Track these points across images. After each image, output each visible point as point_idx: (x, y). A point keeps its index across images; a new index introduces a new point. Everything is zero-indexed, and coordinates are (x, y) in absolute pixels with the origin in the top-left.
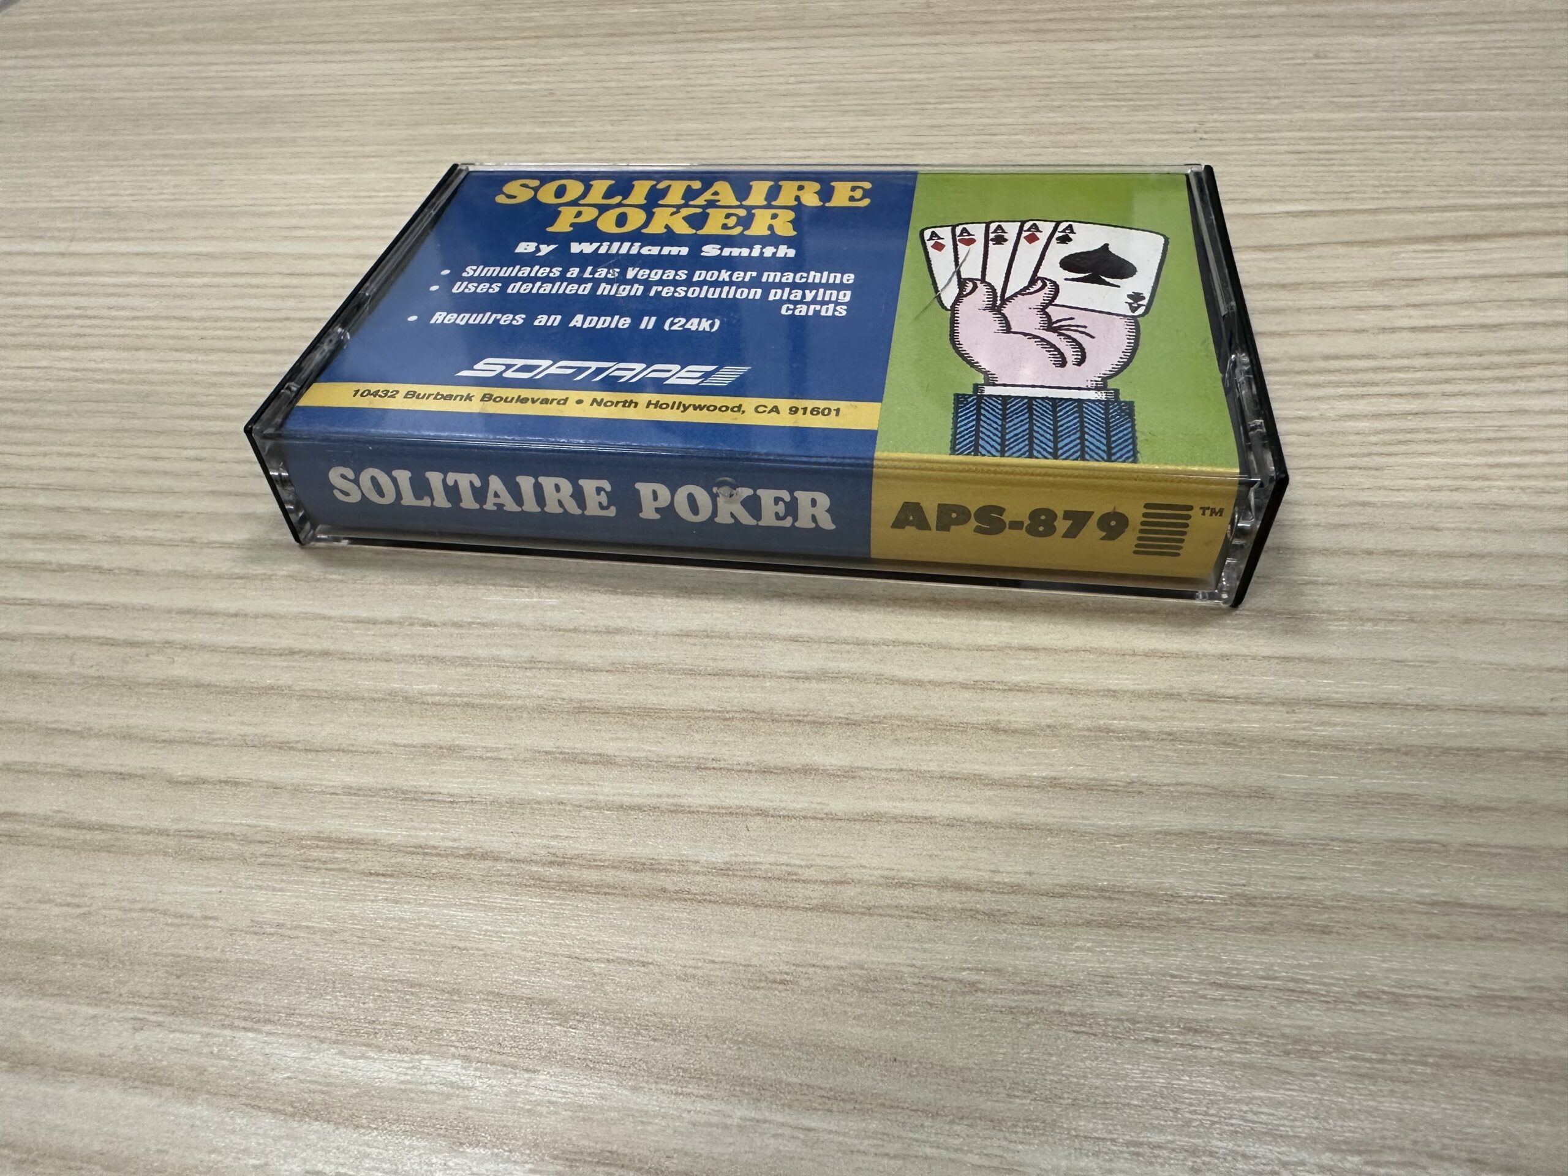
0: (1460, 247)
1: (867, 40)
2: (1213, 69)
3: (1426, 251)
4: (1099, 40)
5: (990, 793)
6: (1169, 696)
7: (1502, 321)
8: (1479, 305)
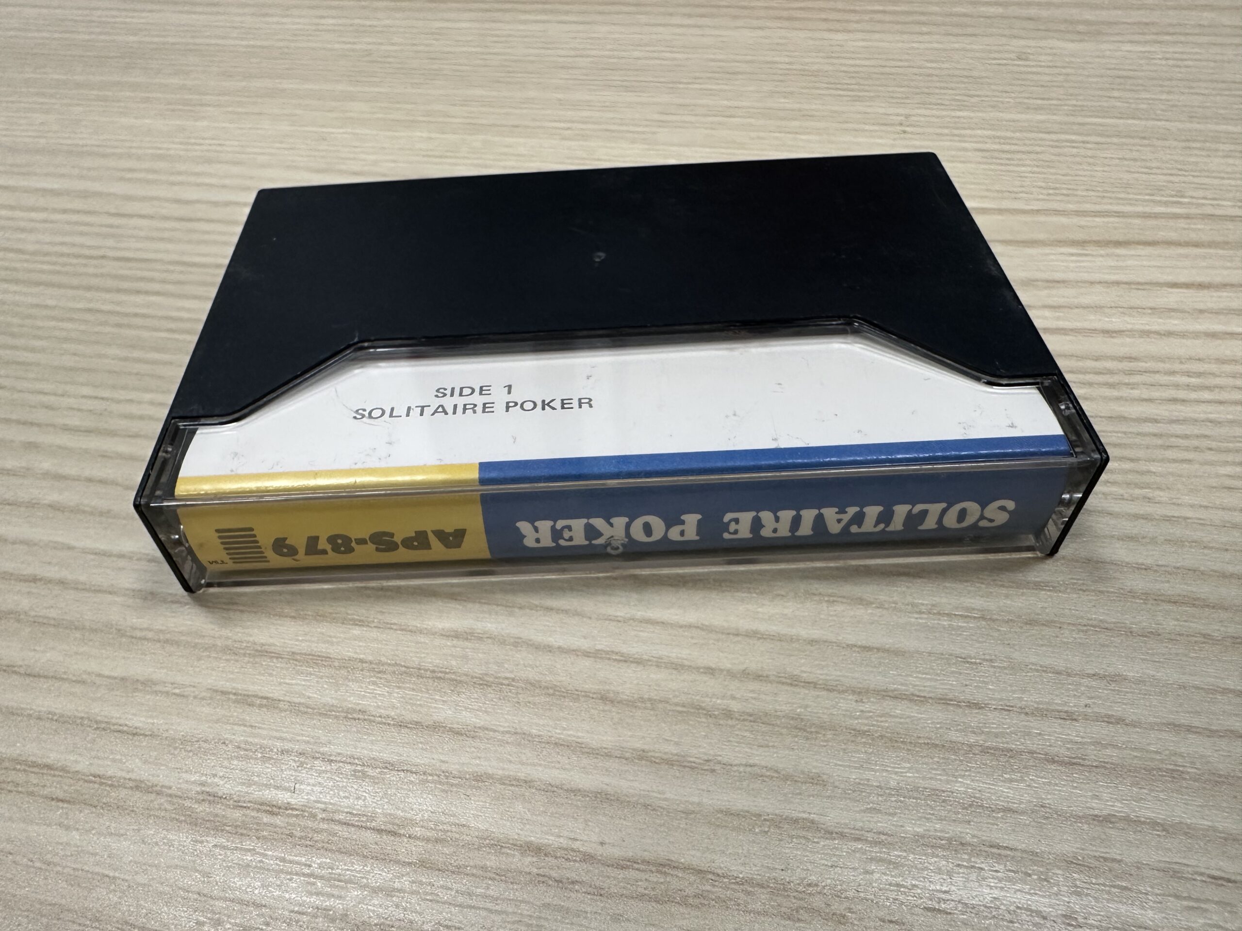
0: (1102, 252)
1: (643, 19)
2: (929, 65)
3: (1072, 255)
4: (838, 31)
5: (585, 761)
6: (759, 677)
7: (1122, 327)
8: (1106, 310)
